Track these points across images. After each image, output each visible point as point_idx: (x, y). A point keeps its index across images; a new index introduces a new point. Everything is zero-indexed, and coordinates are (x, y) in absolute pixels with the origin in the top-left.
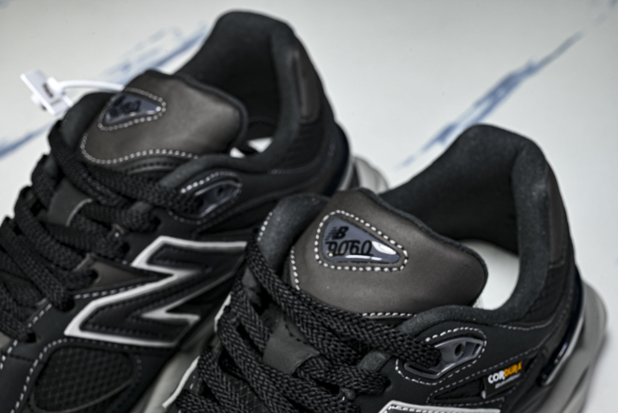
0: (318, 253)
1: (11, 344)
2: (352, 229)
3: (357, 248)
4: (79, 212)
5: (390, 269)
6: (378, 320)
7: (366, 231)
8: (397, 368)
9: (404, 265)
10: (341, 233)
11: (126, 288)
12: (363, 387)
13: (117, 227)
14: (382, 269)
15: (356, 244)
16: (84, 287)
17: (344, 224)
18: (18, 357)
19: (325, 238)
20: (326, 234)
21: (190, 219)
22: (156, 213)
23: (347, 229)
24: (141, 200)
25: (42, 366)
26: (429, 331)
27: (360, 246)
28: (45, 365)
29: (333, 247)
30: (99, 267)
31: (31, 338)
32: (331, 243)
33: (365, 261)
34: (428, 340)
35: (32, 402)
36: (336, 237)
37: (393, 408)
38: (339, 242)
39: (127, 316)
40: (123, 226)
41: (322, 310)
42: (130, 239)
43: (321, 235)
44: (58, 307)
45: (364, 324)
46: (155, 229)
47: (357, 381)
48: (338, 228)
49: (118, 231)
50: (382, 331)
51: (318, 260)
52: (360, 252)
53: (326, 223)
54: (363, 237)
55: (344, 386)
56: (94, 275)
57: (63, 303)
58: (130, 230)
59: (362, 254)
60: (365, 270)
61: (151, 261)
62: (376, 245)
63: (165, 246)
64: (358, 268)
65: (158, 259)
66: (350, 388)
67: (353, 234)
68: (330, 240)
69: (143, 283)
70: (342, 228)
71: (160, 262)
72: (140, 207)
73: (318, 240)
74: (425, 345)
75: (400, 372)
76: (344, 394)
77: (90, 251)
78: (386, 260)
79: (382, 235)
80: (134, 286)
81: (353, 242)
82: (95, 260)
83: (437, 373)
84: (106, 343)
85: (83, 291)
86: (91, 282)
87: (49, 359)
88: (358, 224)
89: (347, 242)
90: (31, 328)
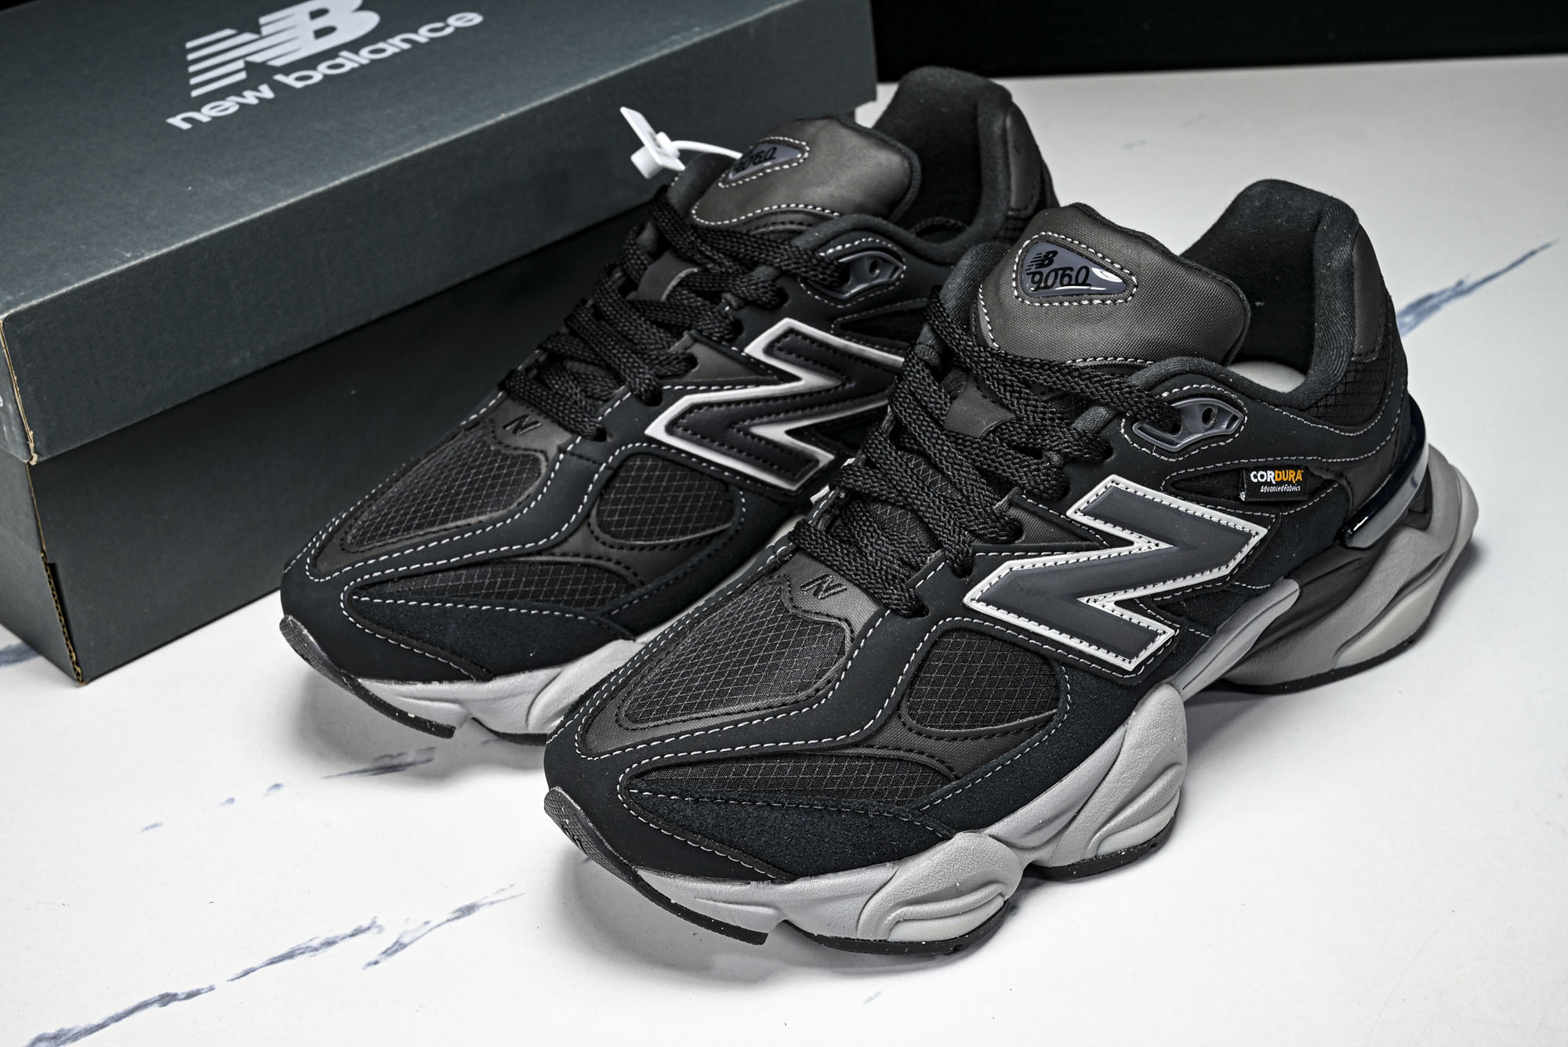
0: (1016, 288)
1: (573, 441)
2: (1062, 253)
3: (1070, 277)
4: (680, 284)
5: (1114, 301)
6: (1096, 367)
7: (1081, 255)
8: (1122, 431)
9: (1132, 295)
10: (1049, 258)
11: (734, 386)
12: (1076, 450)
13: (728, 296)
14: (1103, 301)
15: (1068, 272)
16: (675, 375)
17: (1053, 248)
18: (581, 457)
19: (1026, 267)
20: (1028, 262)
21: (828, 297)
22: (780, 283)
23: (1055, 253)
24: (765, 263)
25: (610, 472)
26: (1168, 384)
27: (1074, 274)
28: (615, 472)
29: (1037, 278)
30: (700, 351)
31: (600, 435)
32: (1034, 274)
33: (1080, 294)
34: (1165, 394)
35: (593, 519)
36: (1042, 265)
37: (1114, 485)
38: (1045, 271)
39: (730, 426)
40: (736, 295)
41: (1022, 364)
42: (745, 314)
43: (1021, 264)
44: (638, 397)
45: (1076, 374)
46: (779, 306)
47: (1067, 442)
48: (1044, 254)
49: (729, 304)
50: (1103, 381)
51: (1017, 297)
52: (1073, 282)
53: (1027, 250)
54: (1077, 262)
55: (1050, 449)
56: (692, 361)
57: (646, 391)
58: (746, 302)
59: (1077, 284)
60: (1080, 304)
61: (769, 350)
62: (1096, 271)
63: (791, 331)
64: (1070, 302)
65: (780, 349)
66: (1058, 452)
67: (1064, 258)
68: (1033, 269)
69: (757, 384)
70: (1049, 253)
71: (783, 354)
72: (762, 273)
73: (1016, 272)
74: (1161, 401)
75: (1126, 436)
76: (1049, 459)
77: (689, 329)
78: (1110, 289)
79: (1103, 258)
80: (745, 384)
81: (1065, 269)
82: (696, 340)
83: (1177, 444)
84: (701, 460)
85: (676, 380)
86: (687, 371)
87: (621, 466)
88: (1071, 246)
89: (1056, 271)
90: (600, 423)
